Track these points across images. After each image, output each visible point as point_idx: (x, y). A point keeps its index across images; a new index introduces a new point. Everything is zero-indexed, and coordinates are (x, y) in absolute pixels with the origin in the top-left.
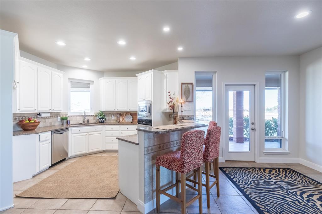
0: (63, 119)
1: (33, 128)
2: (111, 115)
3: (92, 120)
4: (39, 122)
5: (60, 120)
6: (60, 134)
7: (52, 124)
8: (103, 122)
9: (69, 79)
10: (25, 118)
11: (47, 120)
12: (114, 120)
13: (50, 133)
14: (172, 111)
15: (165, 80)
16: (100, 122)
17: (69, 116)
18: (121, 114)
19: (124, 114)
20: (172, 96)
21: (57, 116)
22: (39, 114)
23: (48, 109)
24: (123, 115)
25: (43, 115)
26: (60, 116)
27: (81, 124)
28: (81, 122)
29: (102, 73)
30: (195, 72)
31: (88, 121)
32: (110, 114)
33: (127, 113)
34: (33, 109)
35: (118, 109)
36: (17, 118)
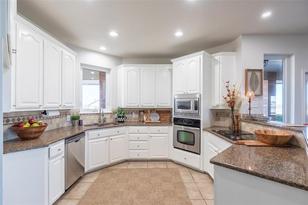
0: (73, 119)
1: (36, 135)
2: (132, 112)
3: (109, 120)
4: (46, 125)
5: (70, 120)
6: (76, 141)
8: (123, 122)
9: (82, 64)
10: (24, 119)
11: (53, 120)
12: (135, 119)
13: (63, 143)
14: (230, 108)
16: (119, 122)
17: (81, 114)
18: (144, 111)
19: (149, 111)
21: (66, 115)
22: (45, 113)
23: (57, 105)
24: (148, 113)
25: (50, 114)
26: (70, 114)
27: (96, 124)
28: (96, 122)
29: (120, 59)
30: (265, 55)
31: (104, 121)
32: (130, 111)
33: (152, 110)
34: (37, 105)
35: (144, 105)
36: (11, 119)
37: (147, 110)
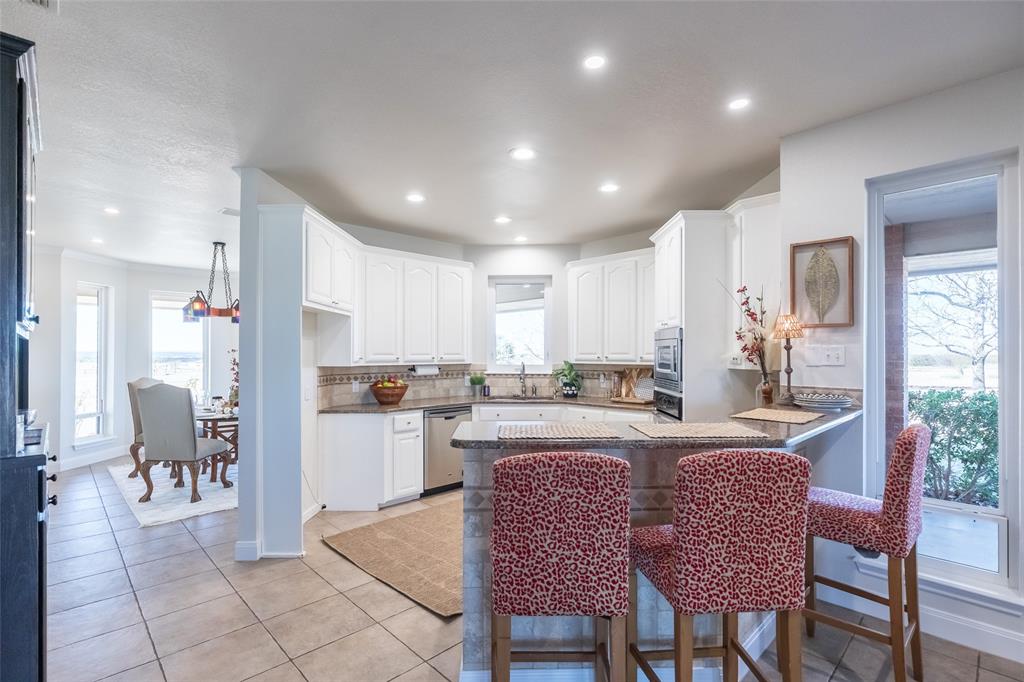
0: (474, 382)
2: (599, 375)
3: (546, 389)
4: (405, 388)
5: (469, 384)
6: (446, 418)
7: (452, 393)
8: (574, 396)
9: (490, 277)
10: (383, 377)
11: (437, 382)
12: (606, 391)
13: (419, 414)
14: (758, 367)
15: (736, 244)
16: (566, 396)
17: (488, 375)
18: (623, 373)
19: (634, 373)
20: (755, 307)
21: (463, 374)
22: (413, 369)
23: (429, 357)
24: (631, 377)
25: (420, 372)
26: (469, 374)
27: (515, 397)
28: (518, 392)
29: (573, 247)
31: (535, 391)
32: (594, 371)
33: (642, 371)
34: (394, 357)
35: (610, 357)
36: (338, 377)
37: (631, 368)
